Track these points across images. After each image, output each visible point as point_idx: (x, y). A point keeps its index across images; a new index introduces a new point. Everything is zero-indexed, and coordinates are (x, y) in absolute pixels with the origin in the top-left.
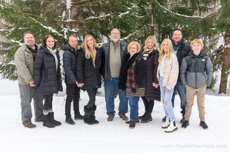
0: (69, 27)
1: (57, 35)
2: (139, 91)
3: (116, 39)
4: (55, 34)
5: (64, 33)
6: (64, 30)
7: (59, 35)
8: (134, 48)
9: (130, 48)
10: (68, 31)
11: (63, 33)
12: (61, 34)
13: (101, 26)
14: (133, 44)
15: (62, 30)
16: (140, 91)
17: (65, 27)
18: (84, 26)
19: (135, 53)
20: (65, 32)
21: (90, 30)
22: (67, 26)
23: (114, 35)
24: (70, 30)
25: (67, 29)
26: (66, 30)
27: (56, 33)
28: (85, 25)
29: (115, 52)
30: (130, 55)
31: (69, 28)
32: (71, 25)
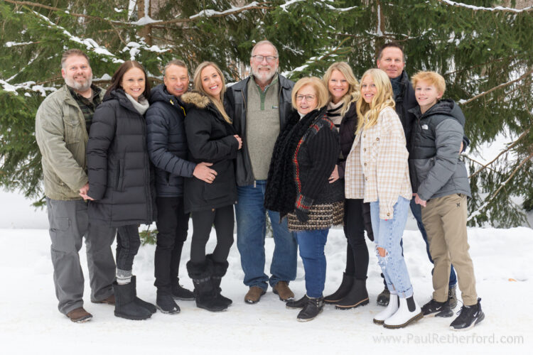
0: (143, 38)
1: (110, 62)
2: (317, 213)
3: (266, 73)
4: (104, 59)
5: (129, 56)
6: (130, 48)
7: (116, 61)
8: (308, 97)
9: (298, 96)
10: (142, 50)
11: (125, 56)
12: (121, 59)
13: (234, 36)
14: (305, 85)
15: (125, 49)
16: (320, 214)
17: (133, 39)
18: (187, 37)
19: (311, 110)
20: (133, 52)
21: (205, 47)
22: (137, 37)
23: (260, 60)
24: (146, 48)
25: (138, 46)
26: (134, 48)
27: (106, 56)
28: (190, 35)
29: (262, 108)
30: (299, 116)
31: (143, 43)
32: (150, 34)
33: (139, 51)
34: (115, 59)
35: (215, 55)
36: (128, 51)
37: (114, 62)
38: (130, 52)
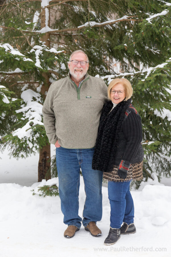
0: (44, 43)
1: (21, 60)
3: (80, 73)
4: (17, 58)
5: (35, 56)
6: (36, 50)
7: (26, 59)
8: (119, 92)
9: (112, 91)
10: (44, 51)
11: (32, 56)
12: (30, 58)
13: (110, 41)
14: (118, 84)
15: (32, 51)
17: (37, 43)
18: (76, 41)
20: (37, 53)
21: (88, 48)
22: (40, 42)
24: (47, 50)
25: (41, 48)
26: (38, 50)
27: (18, 56)
28: (77, 39)
30: (112, 105)
31: (45, 46)
32: (49, 38)
33: (42, 52)
34: (25, 58)
35: (95, 54)
36: (34, 52)
37: (24, 60)
38: (35, 53)
